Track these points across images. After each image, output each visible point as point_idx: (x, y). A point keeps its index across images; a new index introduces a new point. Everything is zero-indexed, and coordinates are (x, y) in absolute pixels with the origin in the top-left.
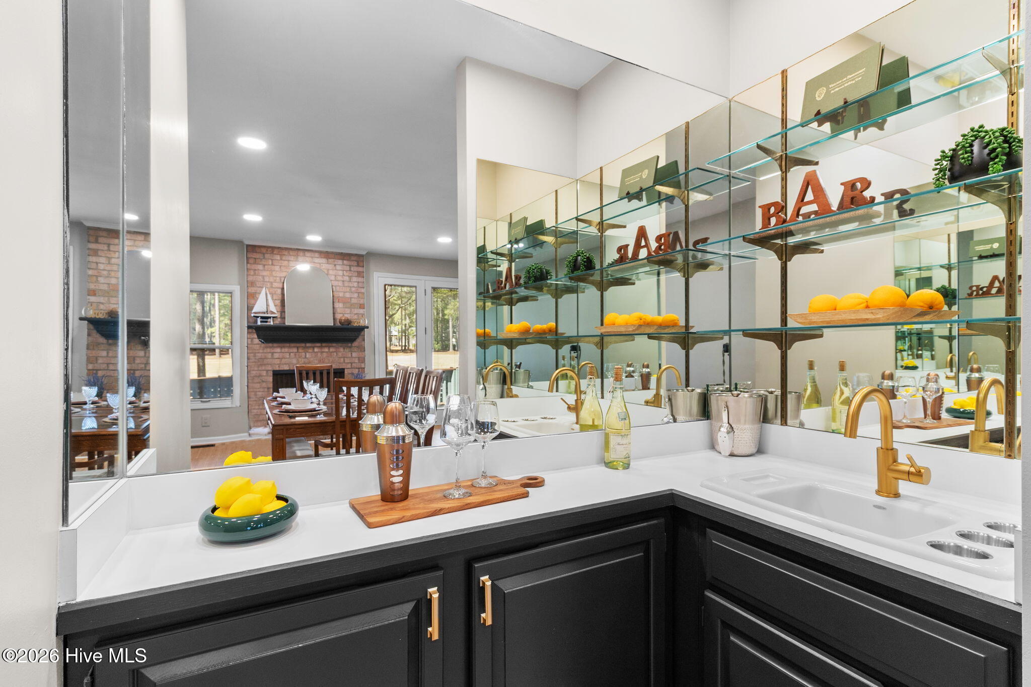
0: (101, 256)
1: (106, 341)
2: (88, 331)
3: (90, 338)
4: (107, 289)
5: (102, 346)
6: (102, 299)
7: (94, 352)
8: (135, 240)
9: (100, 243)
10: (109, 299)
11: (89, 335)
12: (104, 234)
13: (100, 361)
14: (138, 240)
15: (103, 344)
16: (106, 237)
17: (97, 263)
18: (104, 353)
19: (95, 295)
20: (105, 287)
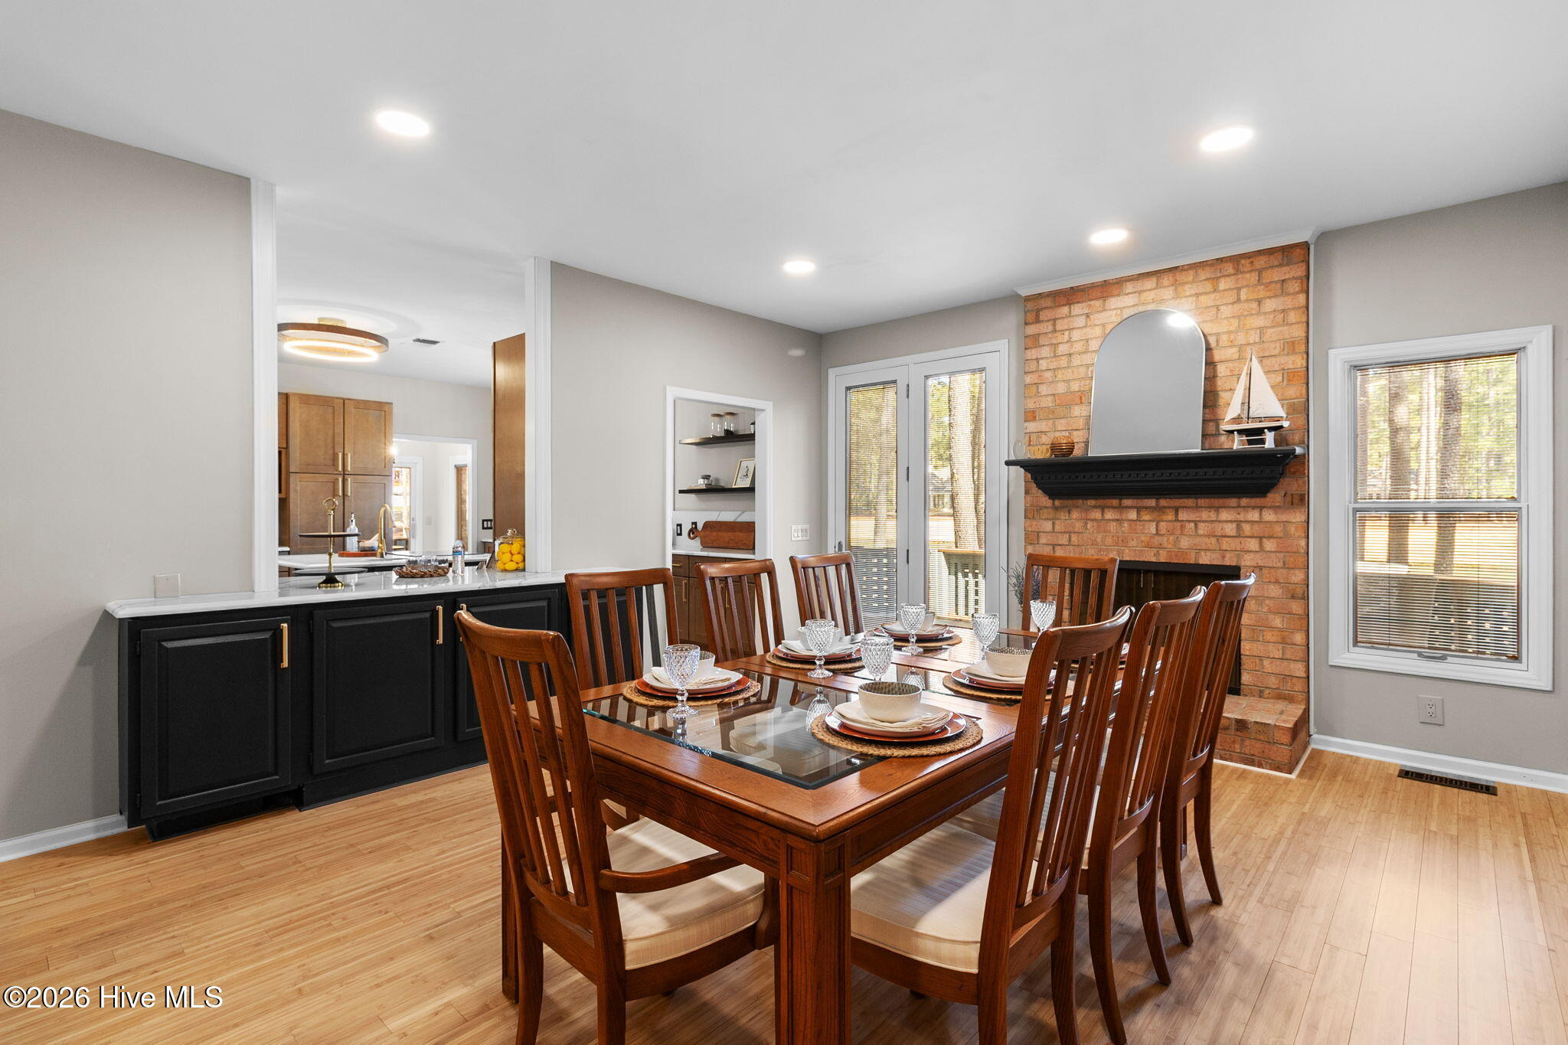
0: (1044, 345)
1: (1051, 501)
2: (1025, 485)
3: (1028, 498)
4: (1051, 405)
5: (1045, 511)
6: (1042, 426)
7: (1034, 523)
8: (1140, 292)
9: (1042, 321)
10: (1054, 425)
11: (1027, 492)
12: (1048, 302)
13: (1043, 540)
14: (1146, 291)
15: (1046, 507)
16: (1050, 307)
17: (1037, 360)
18: (1047, 526)
19: (1034, 419)
20: (1047, 402)
